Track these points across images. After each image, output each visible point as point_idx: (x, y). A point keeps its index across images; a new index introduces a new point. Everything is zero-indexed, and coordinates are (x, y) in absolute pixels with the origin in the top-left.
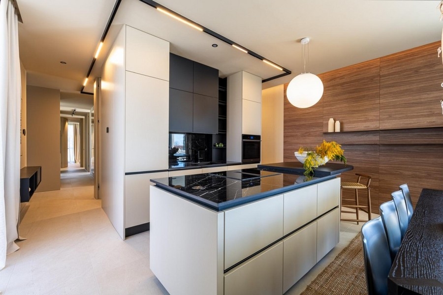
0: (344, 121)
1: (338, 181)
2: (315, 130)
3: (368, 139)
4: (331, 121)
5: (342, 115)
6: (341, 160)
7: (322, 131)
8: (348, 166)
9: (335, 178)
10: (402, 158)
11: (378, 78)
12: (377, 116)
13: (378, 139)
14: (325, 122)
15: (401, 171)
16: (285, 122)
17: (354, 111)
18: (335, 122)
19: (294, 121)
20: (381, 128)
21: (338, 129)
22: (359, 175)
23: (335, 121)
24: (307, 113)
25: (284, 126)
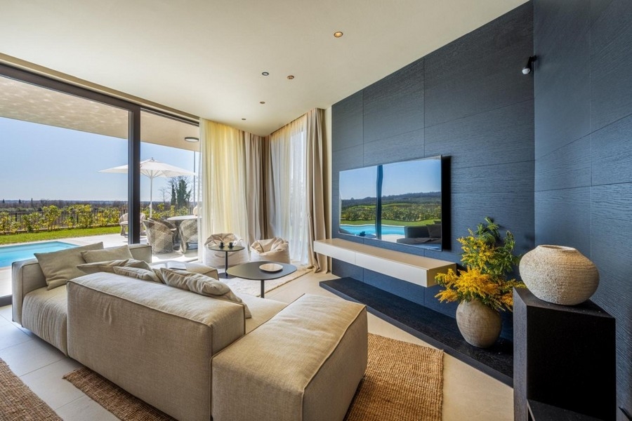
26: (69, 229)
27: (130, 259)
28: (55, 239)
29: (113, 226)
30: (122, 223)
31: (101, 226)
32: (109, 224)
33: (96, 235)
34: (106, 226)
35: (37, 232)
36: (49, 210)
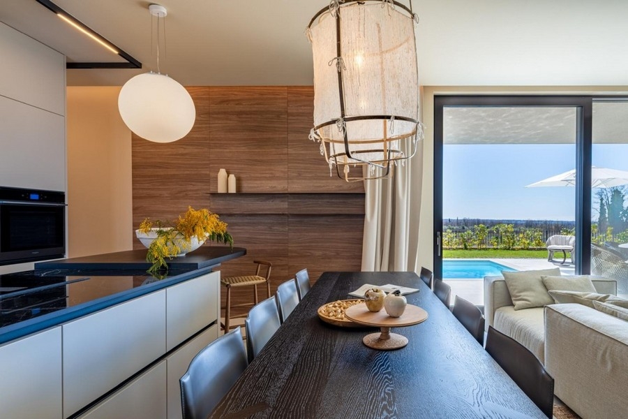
0: (242, 176)
1: (216, 276)
2: (196, 188)
3: (275, 207)
4: (222, 173)
5: (240, 166)
6: (226, 241)
7: (209, 189)
8: (236, 250)
9: (211, 271)
10: (313, 234)
11: (286, 116)
12: (284, 172)
13: (287, 206)
14: (212, 175)
15: (313, 252)
16: (135, 167)
17: (256, 160)
18: (228, 176)
19: (155, 166)
20: (291, 190)
21: (233, 189)
22: (259, 263)
23: (228, 173)
24: (182, 155)
25: (134, 176)
26: (495, 249)
27: (611, 295)
28: (486, 257)
29: (534, 249)
30: (549, 247)
31: (522, 249)
32: (530, 247)
33: (521, 258)
34: (528, 249)
35: (471, 249)
36: (479, 228)
